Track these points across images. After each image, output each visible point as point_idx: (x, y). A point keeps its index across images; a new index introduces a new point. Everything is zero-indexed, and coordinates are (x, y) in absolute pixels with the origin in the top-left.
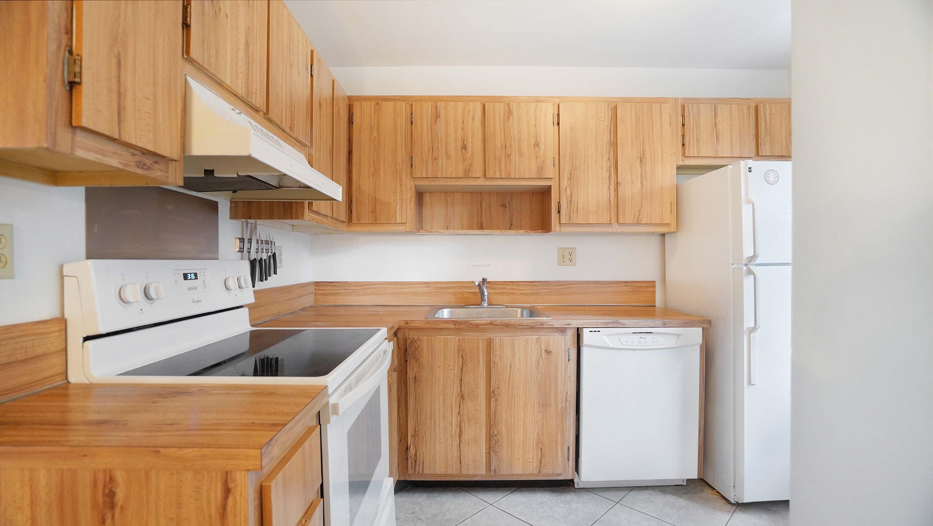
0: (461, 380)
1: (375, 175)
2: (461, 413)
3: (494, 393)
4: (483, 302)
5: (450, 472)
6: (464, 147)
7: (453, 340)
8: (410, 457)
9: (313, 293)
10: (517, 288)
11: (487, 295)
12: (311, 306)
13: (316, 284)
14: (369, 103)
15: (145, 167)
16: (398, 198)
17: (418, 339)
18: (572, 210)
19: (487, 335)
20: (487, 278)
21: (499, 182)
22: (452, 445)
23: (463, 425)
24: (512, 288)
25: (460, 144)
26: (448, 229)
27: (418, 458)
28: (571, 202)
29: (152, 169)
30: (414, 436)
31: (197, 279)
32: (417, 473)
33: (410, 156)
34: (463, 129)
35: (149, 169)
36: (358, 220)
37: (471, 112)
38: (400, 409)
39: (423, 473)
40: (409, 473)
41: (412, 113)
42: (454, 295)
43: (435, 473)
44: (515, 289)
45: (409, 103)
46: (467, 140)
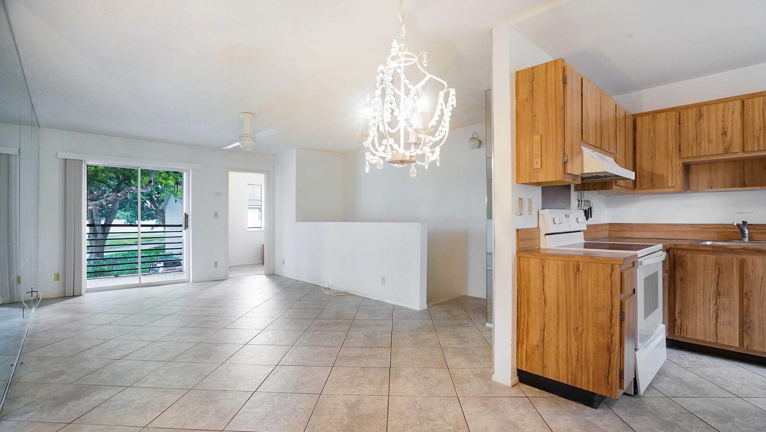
0: (718, 283)
1: (652, 159)
2: (717, 304)
3: (747, 295)
4: (744, 239)
5: (708, 340)
6: (724, 133)
7: (711, 258)
8: (677, 325)
9: (608, 230)
11: (749, 234)
12: (607, 237)
13: (610, 225)
14: (648, 116)
16: (669, 172)
17: (684, 256)
19: (740, 257)
20: (747, 221)
21: (757, 154)
22: (710, 323)
23: (719, 312)
25: (720, 131)
26: (711, 188)
27: (683, 327)
30: (680, 313)
32: (682, 336)
33: (679, 145)
34: (723, 121)
35: (575, 180)
36: (641, 186)
37: (731, 109)
38: (670, 296)
39: (686, 336)
40: (676, 335)
41: (680, 117)
42: (718, 233)
43: (696, 338)
45: (678, 111)
46: (727, 128)
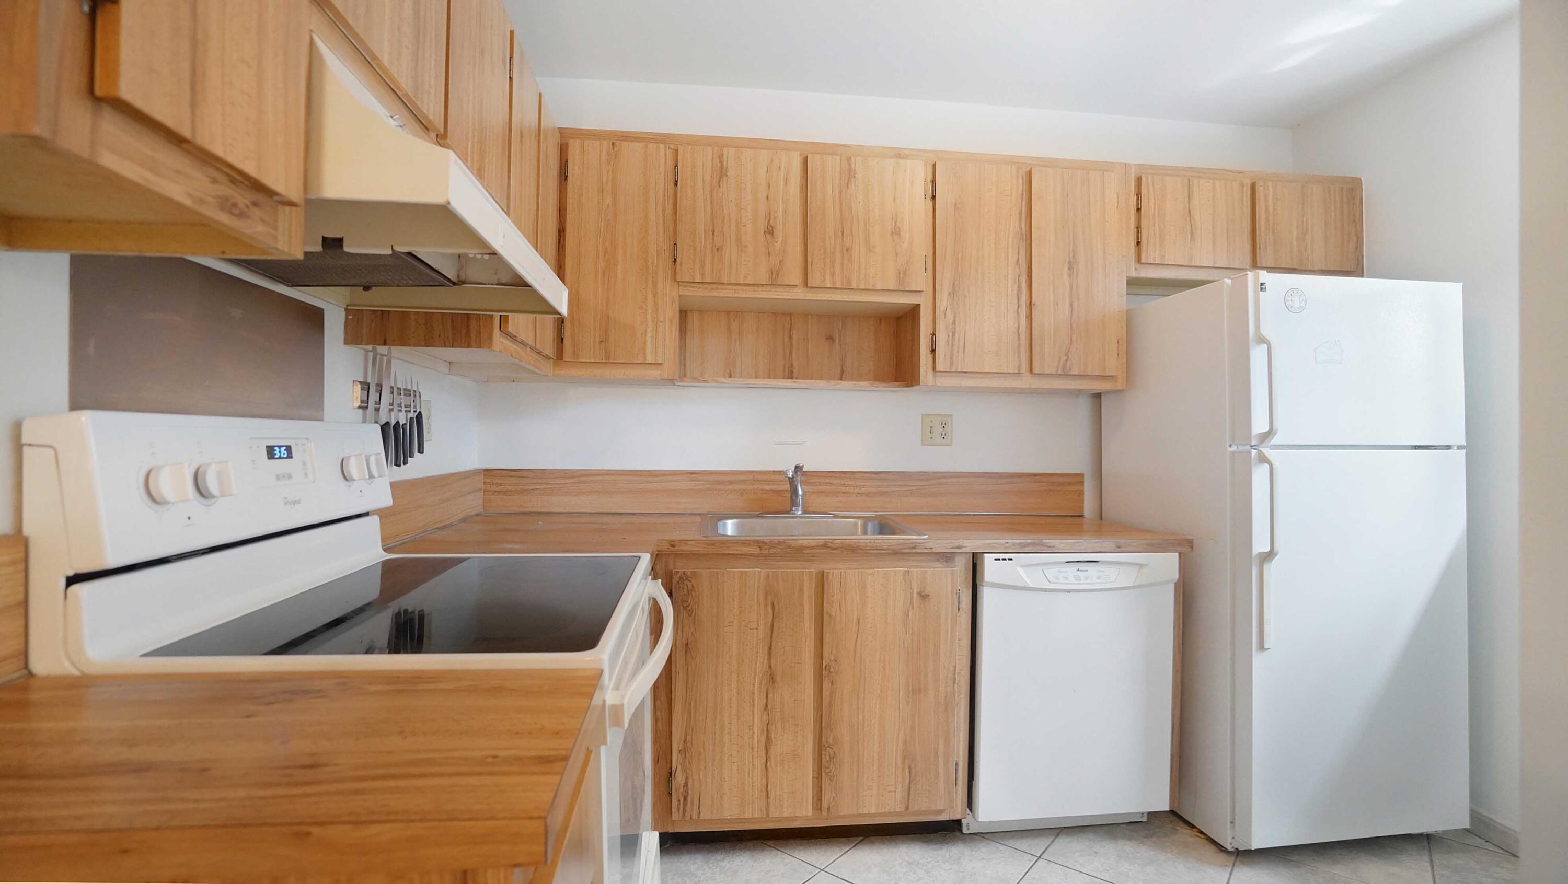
0: (770, 648)
1: (607, 275)
2: (769, 707)
3: (829, 670)
4: (794, 509)
5: (748, 815)
6: (770, 231)
7: (756, 574)
8: (676, 790)
9: (480, 490)
10: (850, 483)
11: (802, 496)
12: (477, 515)
13: (487, 473)
14: (598, 143)
15: (236, 211)
16: (649, 317)
17: (694, 574)
18: (956, 347)
19: (815, 568)
20: (803, 466)
21: (828, 296)
22: (753, 765)
23: (772, 728)
24: (843, 483)
25: (762, 226)
26: (730, 376)
27: (690, 792)
28: (954, 335)
29: (248, 217)
30: (683, 751)
31: (291, 457)
32: (688, 818)
33: (672, 243)
34: (767, 198)
35: (242, 215)
36: (575, 354)
37: (782, 169)
38: (658, 702)
39: (699, 817)
40: (674, 819)
41: (676, 166)
42: (742, 495)
43: (722, 818)
44: (849, 486)
45: (672, 146)
46: (775, 219)
